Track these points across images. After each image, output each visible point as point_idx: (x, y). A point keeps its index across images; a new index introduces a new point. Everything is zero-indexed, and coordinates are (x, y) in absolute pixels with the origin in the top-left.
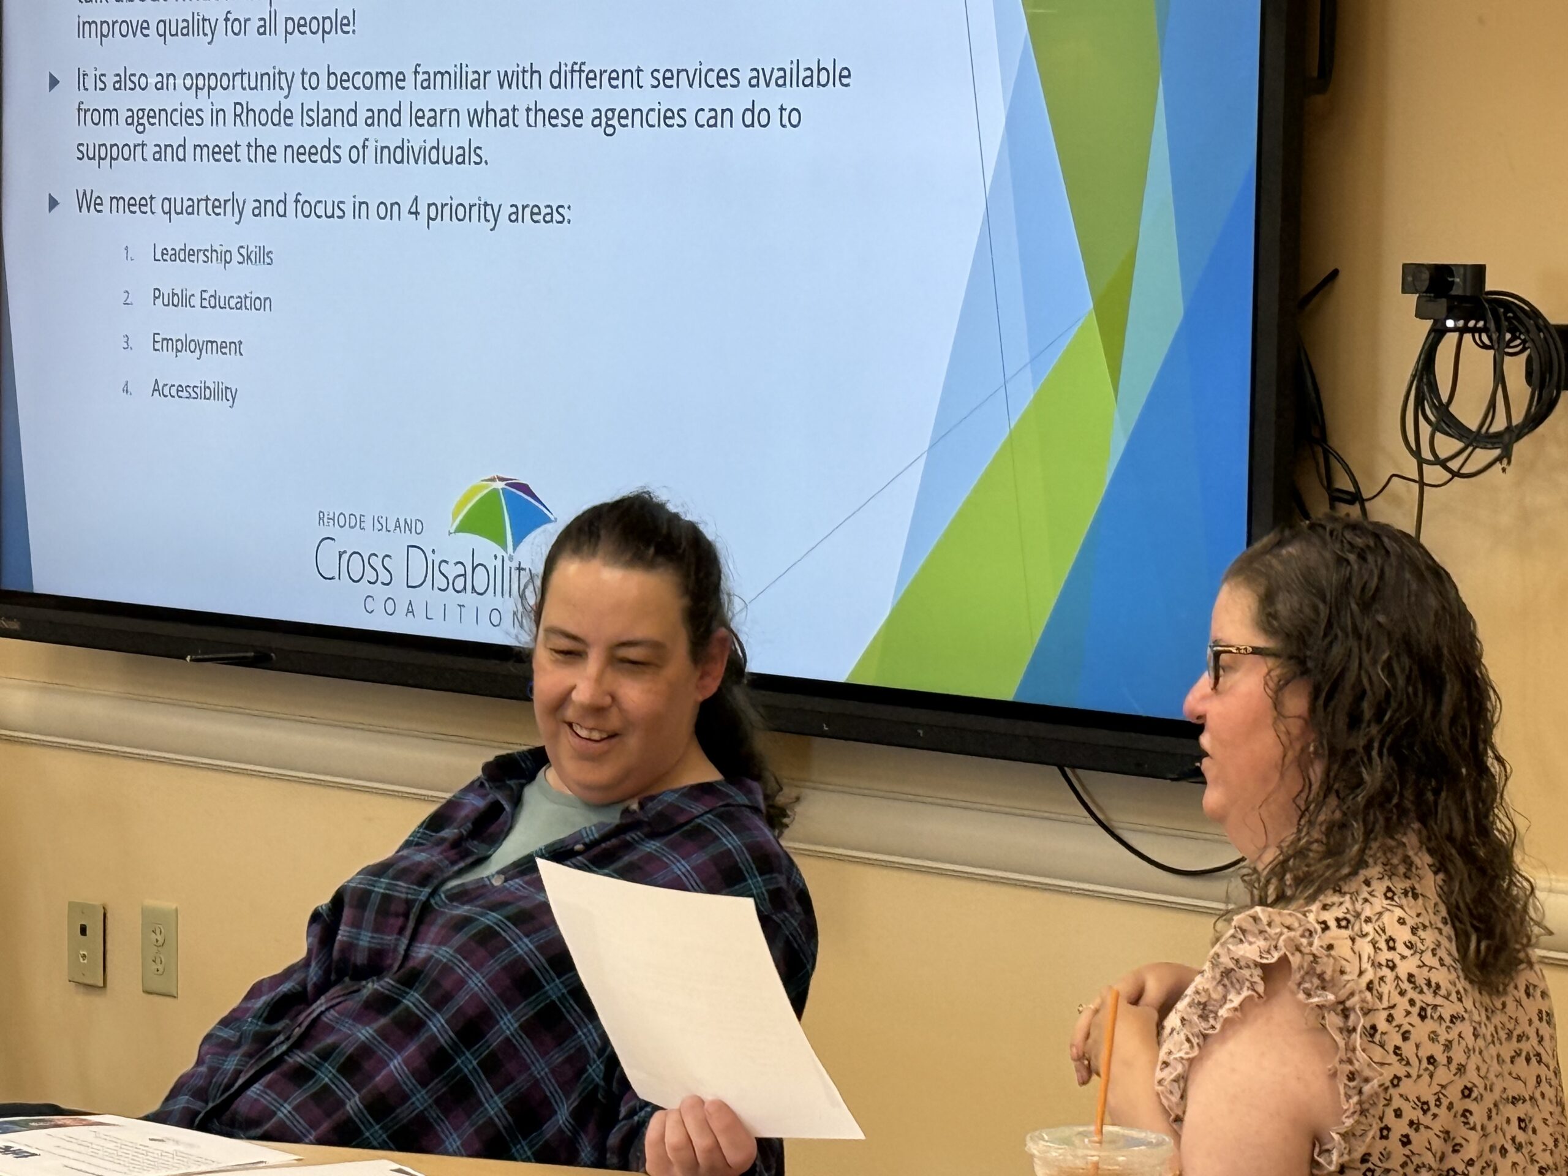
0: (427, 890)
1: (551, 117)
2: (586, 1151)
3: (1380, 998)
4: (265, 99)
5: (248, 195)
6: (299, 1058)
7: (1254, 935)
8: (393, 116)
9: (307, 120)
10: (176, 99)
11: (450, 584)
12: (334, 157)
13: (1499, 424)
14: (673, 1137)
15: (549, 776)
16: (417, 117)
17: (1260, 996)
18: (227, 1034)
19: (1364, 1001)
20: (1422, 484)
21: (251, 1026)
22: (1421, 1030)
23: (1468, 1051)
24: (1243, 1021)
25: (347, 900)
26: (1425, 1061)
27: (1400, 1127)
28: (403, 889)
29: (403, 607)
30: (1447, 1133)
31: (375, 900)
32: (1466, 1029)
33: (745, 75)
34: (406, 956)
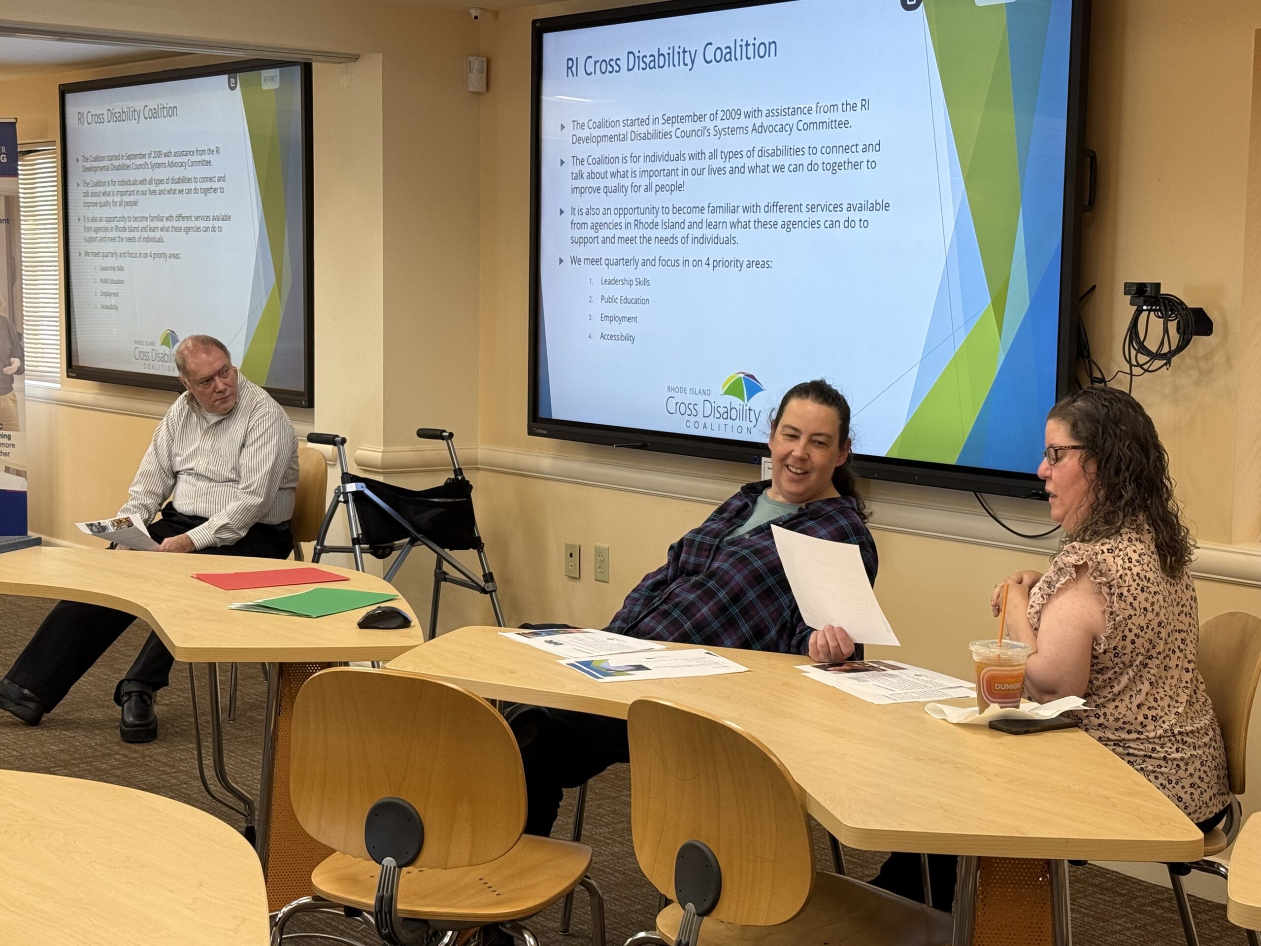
0: (718, 540)
1: (764, 225)
2: (782, 647)
3: (1125, 582)
4: (648, 218)
5: (640, 257)
6: (665, 607)
7: (1072, 554)
8: (699, 225)
9: (664, 227)
10: (612, 218)
11: (721, 416)
12: (675, 242)
13: (1165, 350)
14: (820, 642)
15: (769, 493)
16: (709, 225)
17: (1074, 579)
18: (636, 595)
19: (1118, 582)
20: (1131, 375)
21: (644, 592)
22: (1142, 597)
23: (1160, 607)
24: (1066, 589)
25: (685, 543)
26: (1142, 610)
27: (1130, 636)
28: (708, 540)
29: (702, 426)
30: (1151, 640)
31: (696, 544)
32: (1161, 598)
33: (845, 207)
34: (709, 567)
